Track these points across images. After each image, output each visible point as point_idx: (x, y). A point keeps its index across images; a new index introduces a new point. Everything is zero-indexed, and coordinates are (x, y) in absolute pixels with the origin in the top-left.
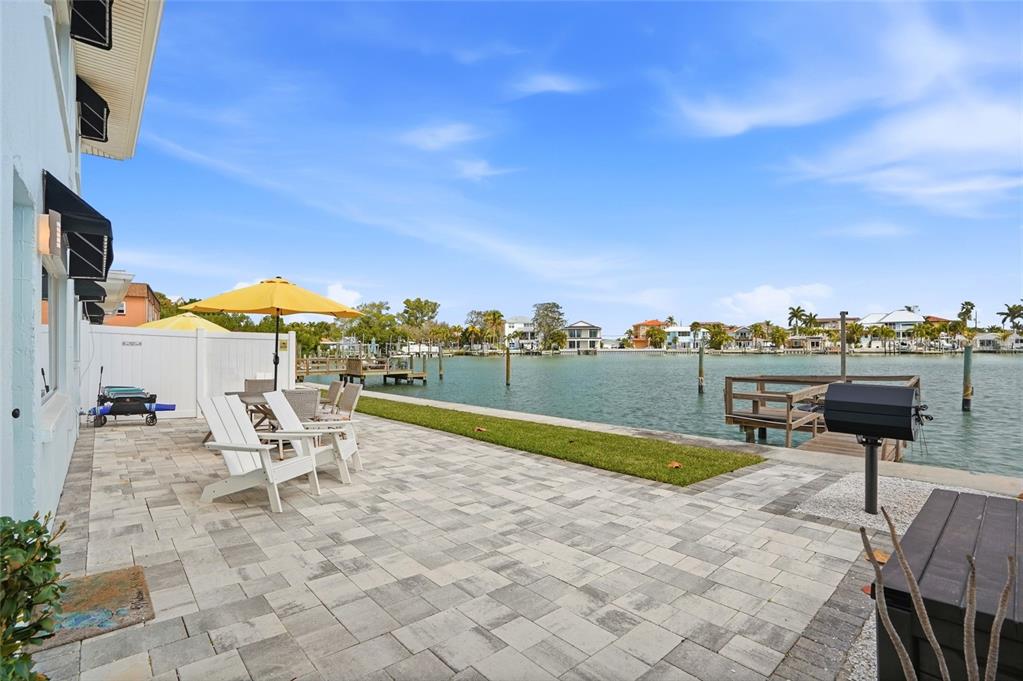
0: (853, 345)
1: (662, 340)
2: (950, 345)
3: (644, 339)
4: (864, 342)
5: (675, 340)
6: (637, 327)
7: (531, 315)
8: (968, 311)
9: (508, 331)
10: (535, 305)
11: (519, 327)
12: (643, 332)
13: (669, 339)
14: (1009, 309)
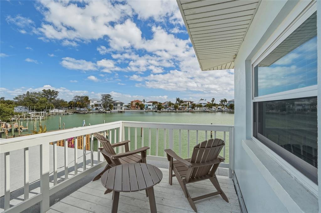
0: (194, 109)
1: (143, 107)
2: (214, 110)
3: (135, 106)
4: (196, 108)
5: (147, 107)
6: (132, 102)
7: (100, 98)
8: (214, 100)
9: (91, 104)
10: (102, 95)
11: (95, 102)
12: (134, 104)
13: (145, 107)
14: (221, 100)
